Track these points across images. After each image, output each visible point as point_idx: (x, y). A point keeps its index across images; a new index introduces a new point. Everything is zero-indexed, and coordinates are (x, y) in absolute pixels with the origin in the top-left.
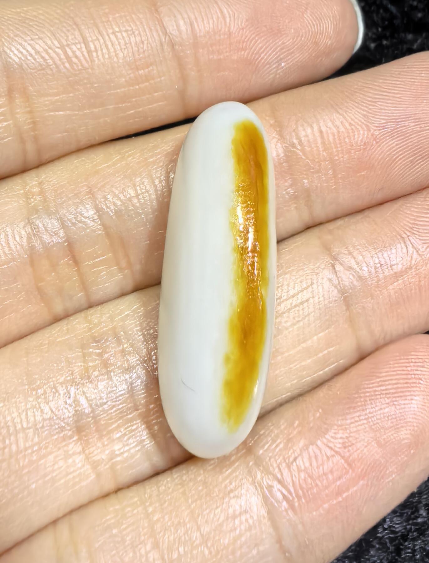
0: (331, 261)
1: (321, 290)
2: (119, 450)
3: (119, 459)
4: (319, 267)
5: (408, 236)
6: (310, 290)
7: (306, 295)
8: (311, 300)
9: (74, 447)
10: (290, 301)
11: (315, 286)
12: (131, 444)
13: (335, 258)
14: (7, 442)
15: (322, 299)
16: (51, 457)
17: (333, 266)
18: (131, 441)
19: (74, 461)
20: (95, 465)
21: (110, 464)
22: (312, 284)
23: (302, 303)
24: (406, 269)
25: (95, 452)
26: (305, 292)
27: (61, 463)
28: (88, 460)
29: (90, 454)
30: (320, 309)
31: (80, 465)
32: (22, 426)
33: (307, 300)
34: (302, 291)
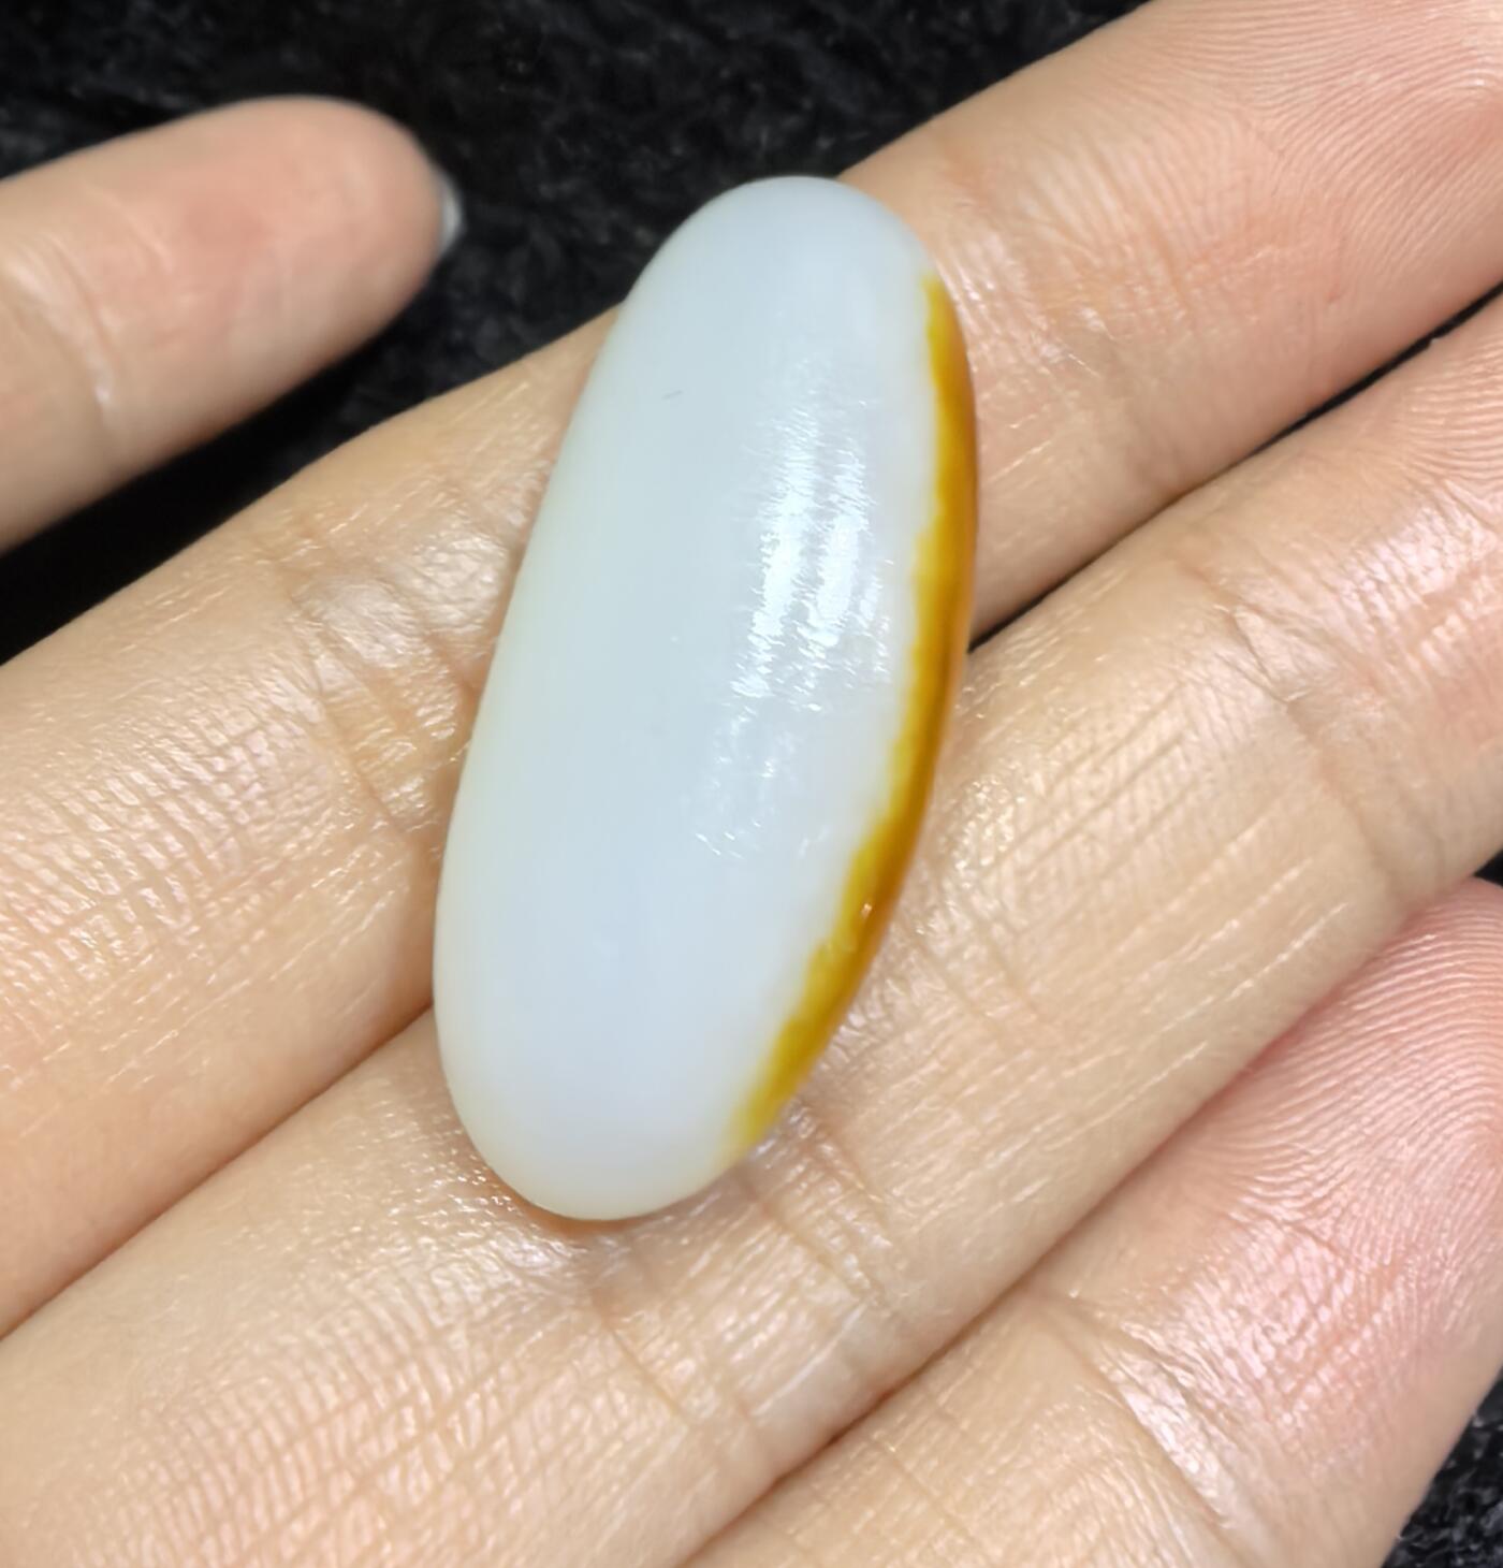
0: (1221, 607)
2: (734, 1327)
5: (1438, 478)
6: (1177, 703)
7: (1169, 723)
8: (1191, 737)
9: (595, 1355)
10: (1126, 752)
13: (1232, 598)
15: (1221, 724)
16: (542, 1403)
17: (1231, 622)
18: (764, 1291)
22: (1180, 686)
23: (1164, 750)
24: (1460, 577)
25: (667, 1356)
26: (1164, 714)
28: (652, 1382)
29: (650, 1363)
30: (1224, 756)
31: (632, 1405)
33: (1178, 739)
34: (1153, 714)
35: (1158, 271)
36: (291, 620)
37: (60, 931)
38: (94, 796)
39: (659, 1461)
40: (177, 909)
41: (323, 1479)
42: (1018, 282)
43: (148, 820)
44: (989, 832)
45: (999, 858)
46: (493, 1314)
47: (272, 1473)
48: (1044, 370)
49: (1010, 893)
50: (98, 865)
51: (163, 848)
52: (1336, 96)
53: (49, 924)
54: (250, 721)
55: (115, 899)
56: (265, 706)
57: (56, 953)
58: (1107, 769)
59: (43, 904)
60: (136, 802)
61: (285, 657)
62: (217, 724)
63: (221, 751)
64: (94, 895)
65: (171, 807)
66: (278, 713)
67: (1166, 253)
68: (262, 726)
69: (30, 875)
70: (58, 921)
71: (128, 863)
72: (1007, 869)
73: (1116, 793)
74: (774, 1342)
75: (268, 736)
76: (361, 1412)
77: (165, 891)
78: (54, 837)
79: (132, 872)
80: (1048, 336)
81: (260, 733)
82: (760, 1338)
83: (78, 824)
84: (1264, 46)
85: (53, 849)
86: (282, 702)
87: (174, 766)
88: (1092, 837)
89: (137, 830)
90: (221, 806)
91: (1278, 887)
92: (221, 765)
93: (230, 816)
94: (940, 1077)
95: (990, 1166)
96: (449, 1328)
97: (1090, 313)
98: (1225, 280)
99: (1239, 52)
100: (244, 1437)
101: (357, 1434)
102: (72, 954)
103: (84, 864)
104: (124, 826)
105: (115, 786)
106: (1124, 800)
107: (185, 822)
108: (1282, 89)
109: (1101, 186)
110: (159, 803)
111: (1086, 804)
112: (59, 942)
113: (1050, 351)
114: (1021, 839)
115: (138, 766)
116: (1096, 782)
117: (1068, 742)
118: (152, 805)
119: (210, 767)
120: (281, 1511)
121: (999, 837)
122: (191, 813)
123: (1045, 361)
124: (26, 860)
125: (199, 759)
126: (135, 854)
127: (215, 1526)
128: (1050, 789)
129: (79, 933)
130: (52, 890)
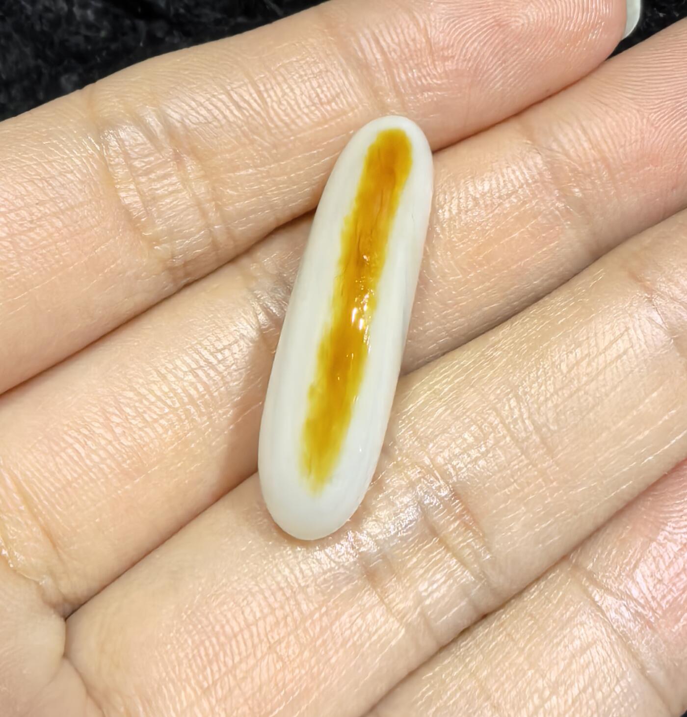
0: (646, 295)
1: (641, 336)
2: (426, 590)
3: (428, 602)
4: (631, 305)
6: (626, 337)
7: (622, 345)
8: (631, 351)
9: (369, 598)
10: (602, 357)
11: (632, 332)
12: (438, 580)
14: (287, 608)
15: (644, 347)
16: (345, 618)
18: (438, 576)
19: (374, 617)
20: (401, 617)
21: (419, 610)
22: (627, 329)
23: (619, 357)
25: (397, 600)
26: (620, 341)
27: (359, 622)
28: (391, 611)
29: (390, 603)
30: (645, 361)
31: (383, 619)
32: (299, 585)
33: (625, 352)
34: (616, 340)
35: (605, 174)
36: (249, 298)
37: (156, 421)
38: (170, 366)
39: (393, 643)
40: (201, 414)
41: (254, 646)
42: (548, 176)
43: (190, 377)
44: (543, 388)
45: (546, 400)
46: (325, 581)
47: (234, 643)
48: (557, 212)
49: (551, 415)
50: (172, 395)
51: (196, 389)
52: (680, 106)
53: (151, 417)
54: (232, 339)
55: (177, 409)
56: (238, 334)
57: (154, 429)
58: (594, 364)
59: (149, 409)
60: (187, 370)
61: (246, 314)
62: (219, 340)
63: (220, 351)
64: (169, 407)
65: (200, 372)
66: (243, 336)
67: (608, 166)
68: (236, 342)
69: (144, 397)
70: (155, 417)
71: (183, 394)
72: (550, 404)
73: (598, 375)
74: (443, 597)
75: (239, 346)
76: (270, 619)
77: (197, 406)
78: (154, 382)
79: (184, 398)
80: (558, 199)
81: (236, 345)
82: (436, 595)
83: (164, 377)
84: (649, 84)
85: (154, 387)
86: (245, 333)
87: (202, 356)
88: (586, 393)
89: (186, 381)
90: (219, 373)
91: (666, 417)
92: (220, 356)
93: (223, 378)
94: (517, 491)
95: (537, 530)
96: (308, 586)
97: (577, 190)
98: (631, 179)
99: (640, 85)
100: (223, 627)
101: (268, 629)
102: (160, 430)
103: (165, 394)
104: (182, 379)
105: (178, 362)
106: (601, 378)
107: (205, 379)
108: (657, 102)
109: (583, 138)
110: (195, 371)
111: (585, 379)
112: (156, 425)
113: (560, 205)
114: (556, 392)
115: (187, 354)
116: (589, 370)
117: (578, 350)
118: (192, 371)
119: (216, 357)
120: (237, 659)
121: (546, 390)
122: (208, 375)
123: (557, 208)
124: (143, 391)
125: (212, 354)
126: (185, 391)
127: (210, 663)
128: (569, 372)
129: (163, 422)
130: (152, 403)
